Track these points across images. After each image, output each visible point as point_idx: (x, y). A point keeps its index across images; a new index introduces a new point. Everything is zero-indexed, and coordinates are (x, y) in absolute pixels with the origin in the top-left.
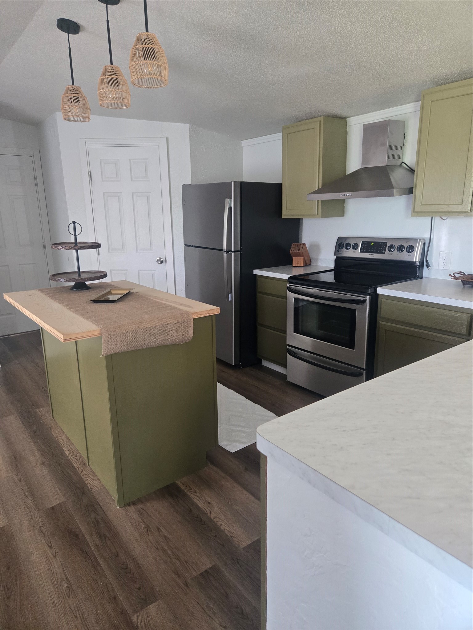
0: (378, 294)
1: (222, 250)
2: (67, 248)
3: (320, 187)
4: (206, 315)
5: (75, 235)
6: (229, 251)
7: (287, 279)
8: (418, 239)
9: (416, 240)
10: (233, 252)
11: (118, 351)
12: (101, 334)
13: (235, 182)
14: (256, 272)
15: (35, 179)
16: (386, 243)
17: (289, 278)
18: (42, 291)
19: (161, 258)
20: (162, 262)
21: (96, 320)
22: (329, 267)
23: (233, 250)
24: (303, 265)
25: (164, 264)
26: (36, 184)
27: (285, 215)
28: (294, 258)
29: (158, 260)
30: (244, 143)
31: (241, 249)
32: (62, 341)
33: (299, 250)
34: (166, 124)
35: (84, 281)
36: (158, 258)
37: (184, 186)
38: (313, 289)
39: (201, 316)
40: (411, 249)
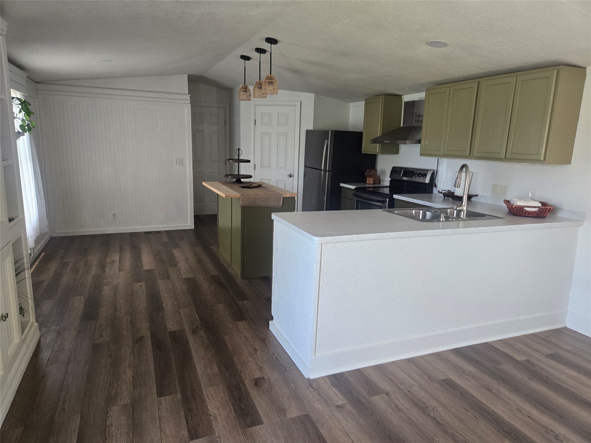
0: (394, 198)
1: (321, 170)
2: (234, 161)
3: (381, 135)
4: (290, 196)
5: (239, 155)
6: (325, 170)
7: (354, 189)
8: (429, 170)
9: (428, 170)
10: (327, 171)
11: (246, 205)
12: (240, 197)
13: (332, 131)
14: (342, 185)
15: (225, 122)
16: (414, 171)
17: (355, 188)
18: (220, 182)
19: (291, 174)
20: (291, 176)
21: (239, 192)
22: (386, 185)
23: (327, 170)
24: (373, 182)
25: (292, 177)
26: (225, 125)
27: (364, 151)
28: (367, 178)
29: (289, 175)
30: (351, 105)
31: (332, 170)
32: (224, 197)
33: (370, 174)
34: (301, 93)
35: (239, 178)
36: (289, 174)
37: (307, 131)
38: (379, 198)
39: (287, 196)
40: (425, 175)
